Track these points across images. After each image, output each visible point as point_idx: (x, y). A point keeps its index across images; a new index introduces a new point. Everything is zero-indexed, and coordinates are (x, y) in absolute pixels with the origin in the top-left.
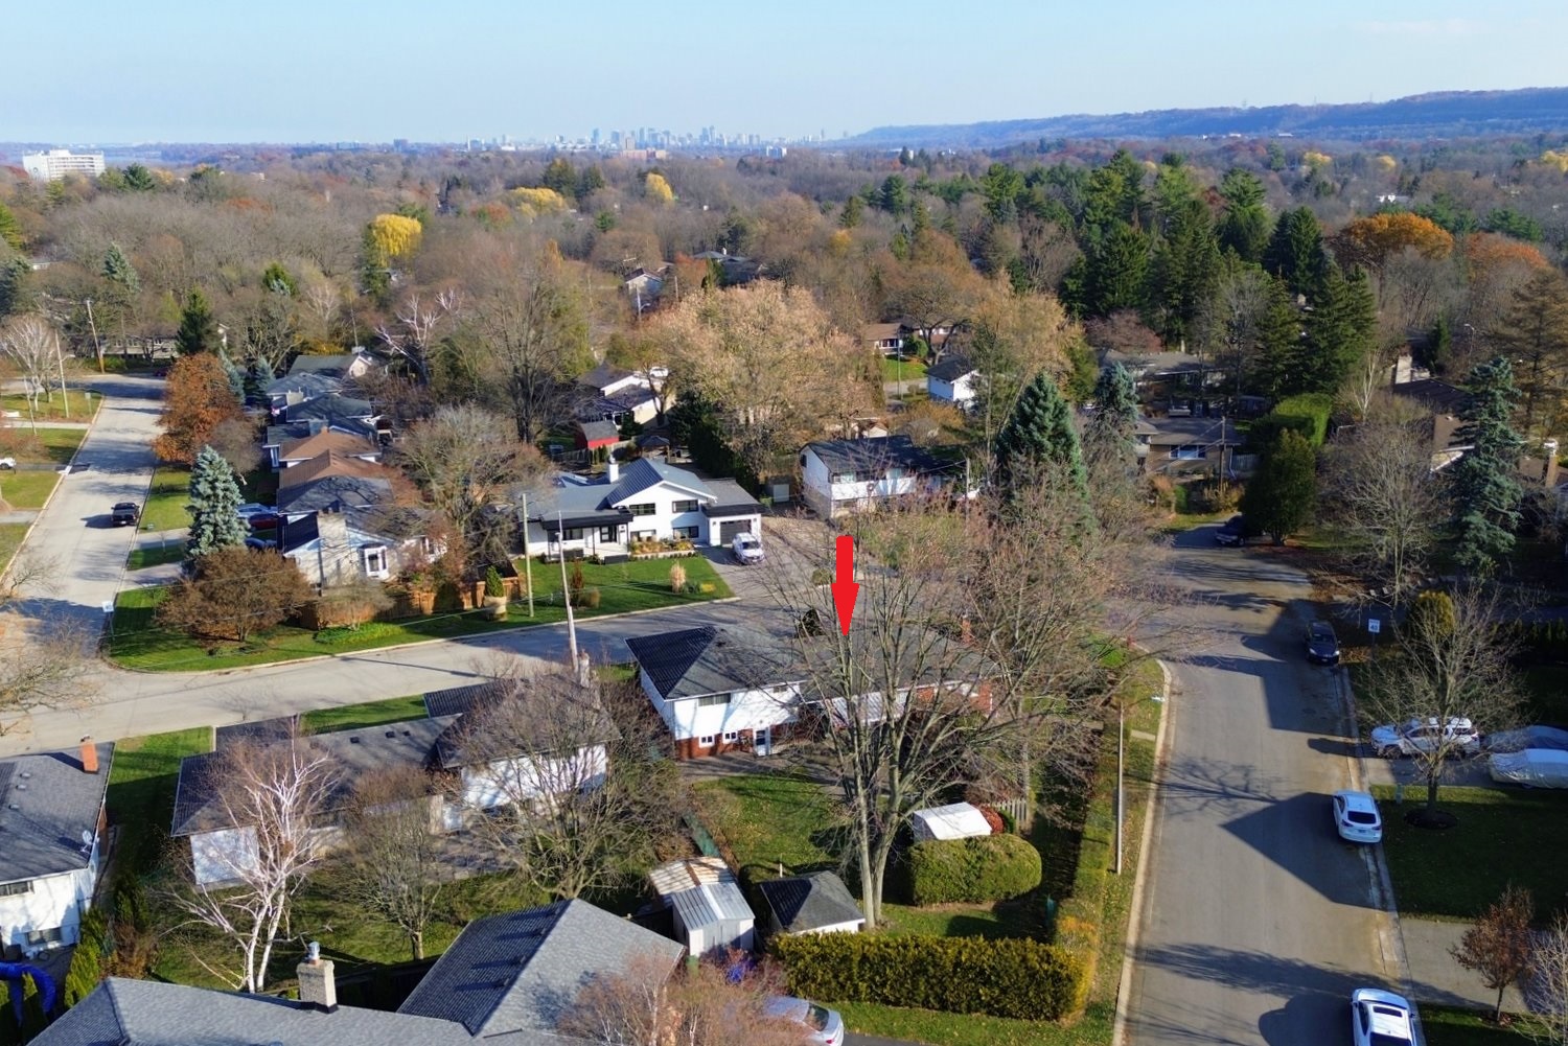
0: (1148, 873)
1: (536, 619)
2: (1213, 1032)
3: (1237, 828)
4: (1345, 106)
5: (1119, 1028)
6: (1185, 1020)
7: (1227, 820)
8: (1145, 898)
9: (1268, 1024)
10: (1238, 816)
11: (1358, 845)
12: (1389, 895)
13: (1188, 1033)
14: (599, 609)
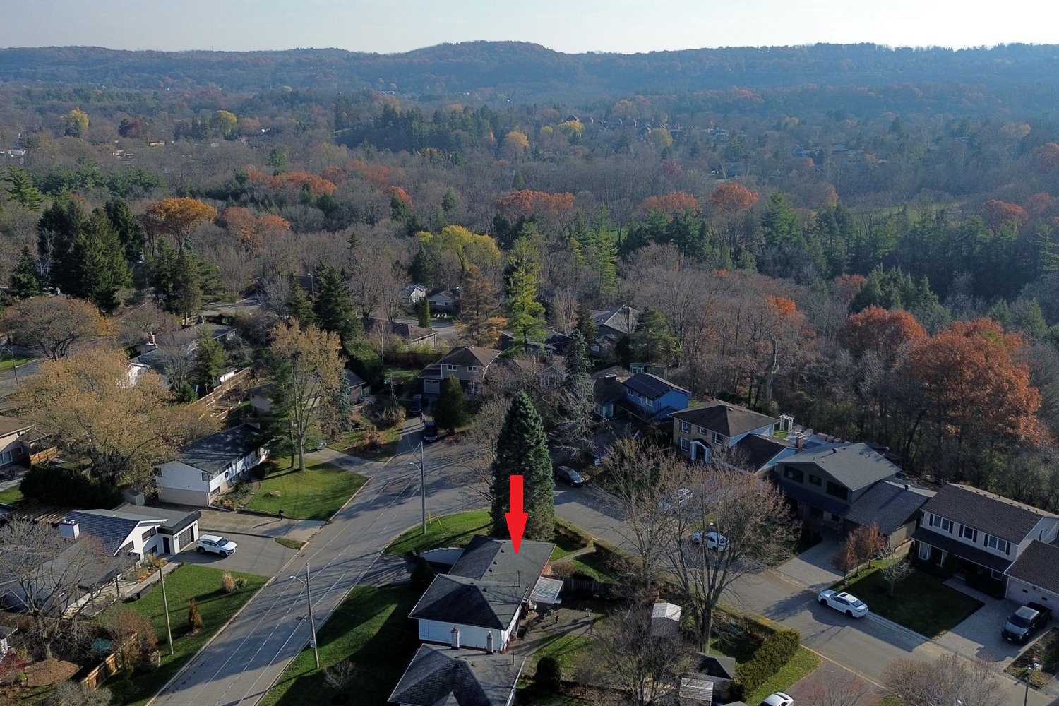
14: (208, 626)
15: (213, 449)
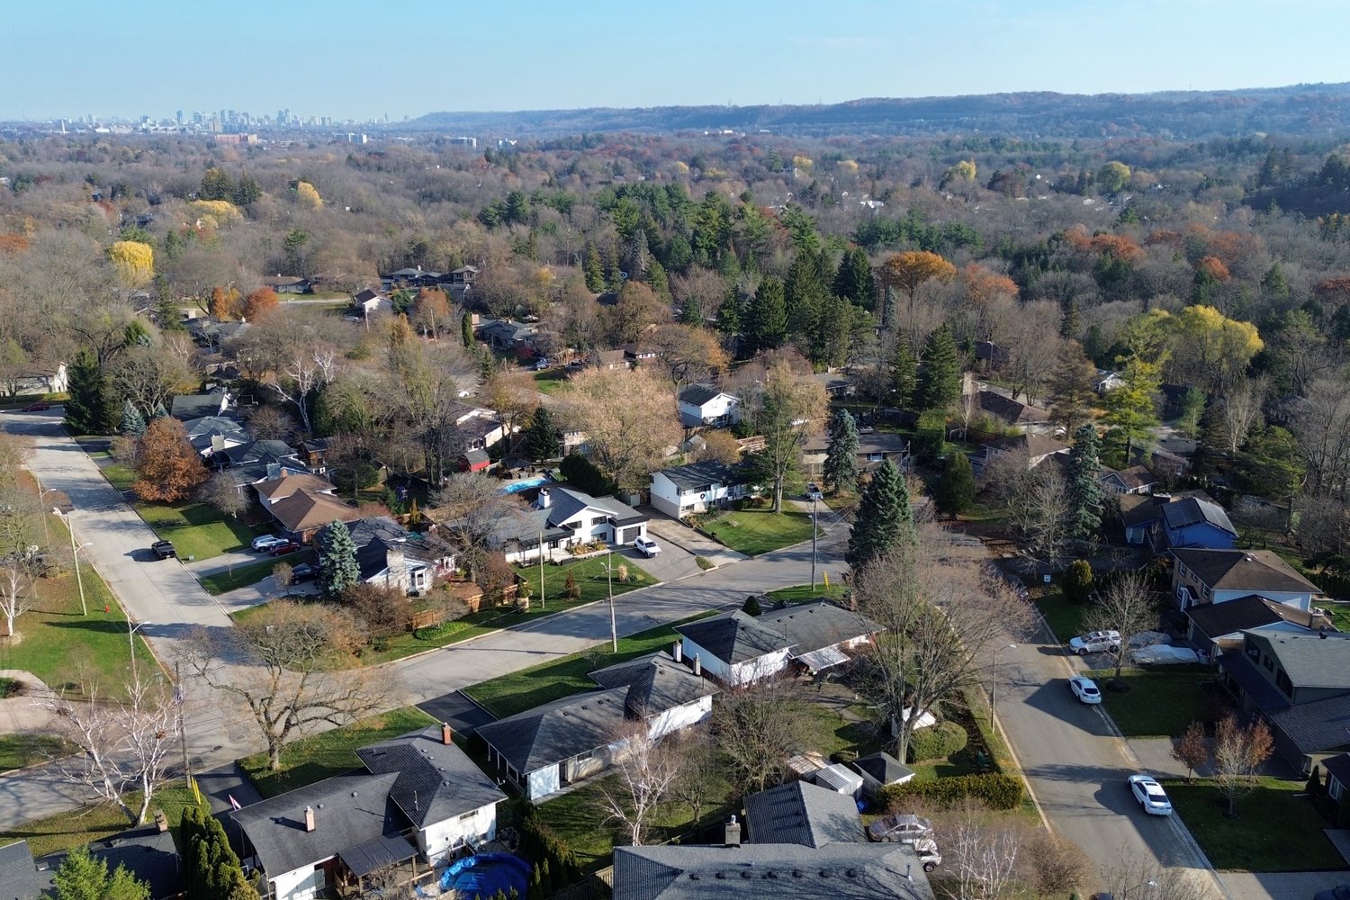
0: (1006, 732)
1: (548, 610)
2: (1079, 804)
3: (1031, 701)
4: (803, 107)
5: (1039, 808)
6: (1063, 800)
7: (1024, 699)
8: (1012, 745)
9: (1098, 796)
10: (1028, 696)
11: (1090, 705)
12: (1116, 729)
13: (1069, 806)
14: (583, 598)
15: (699, 471)
